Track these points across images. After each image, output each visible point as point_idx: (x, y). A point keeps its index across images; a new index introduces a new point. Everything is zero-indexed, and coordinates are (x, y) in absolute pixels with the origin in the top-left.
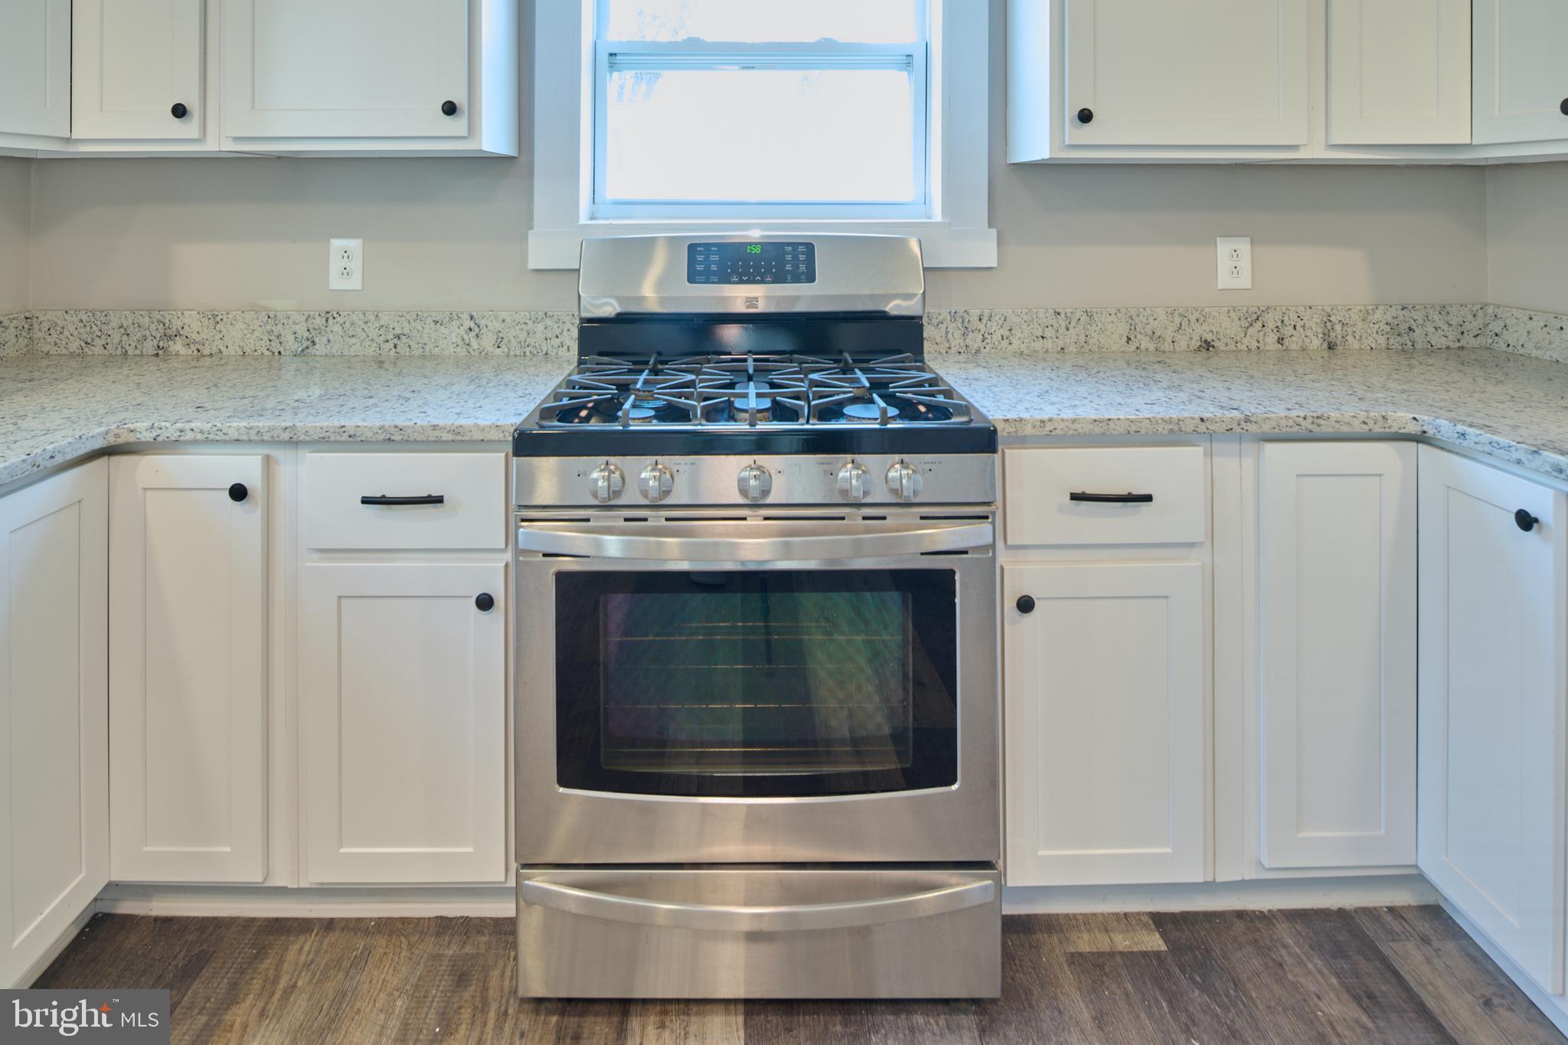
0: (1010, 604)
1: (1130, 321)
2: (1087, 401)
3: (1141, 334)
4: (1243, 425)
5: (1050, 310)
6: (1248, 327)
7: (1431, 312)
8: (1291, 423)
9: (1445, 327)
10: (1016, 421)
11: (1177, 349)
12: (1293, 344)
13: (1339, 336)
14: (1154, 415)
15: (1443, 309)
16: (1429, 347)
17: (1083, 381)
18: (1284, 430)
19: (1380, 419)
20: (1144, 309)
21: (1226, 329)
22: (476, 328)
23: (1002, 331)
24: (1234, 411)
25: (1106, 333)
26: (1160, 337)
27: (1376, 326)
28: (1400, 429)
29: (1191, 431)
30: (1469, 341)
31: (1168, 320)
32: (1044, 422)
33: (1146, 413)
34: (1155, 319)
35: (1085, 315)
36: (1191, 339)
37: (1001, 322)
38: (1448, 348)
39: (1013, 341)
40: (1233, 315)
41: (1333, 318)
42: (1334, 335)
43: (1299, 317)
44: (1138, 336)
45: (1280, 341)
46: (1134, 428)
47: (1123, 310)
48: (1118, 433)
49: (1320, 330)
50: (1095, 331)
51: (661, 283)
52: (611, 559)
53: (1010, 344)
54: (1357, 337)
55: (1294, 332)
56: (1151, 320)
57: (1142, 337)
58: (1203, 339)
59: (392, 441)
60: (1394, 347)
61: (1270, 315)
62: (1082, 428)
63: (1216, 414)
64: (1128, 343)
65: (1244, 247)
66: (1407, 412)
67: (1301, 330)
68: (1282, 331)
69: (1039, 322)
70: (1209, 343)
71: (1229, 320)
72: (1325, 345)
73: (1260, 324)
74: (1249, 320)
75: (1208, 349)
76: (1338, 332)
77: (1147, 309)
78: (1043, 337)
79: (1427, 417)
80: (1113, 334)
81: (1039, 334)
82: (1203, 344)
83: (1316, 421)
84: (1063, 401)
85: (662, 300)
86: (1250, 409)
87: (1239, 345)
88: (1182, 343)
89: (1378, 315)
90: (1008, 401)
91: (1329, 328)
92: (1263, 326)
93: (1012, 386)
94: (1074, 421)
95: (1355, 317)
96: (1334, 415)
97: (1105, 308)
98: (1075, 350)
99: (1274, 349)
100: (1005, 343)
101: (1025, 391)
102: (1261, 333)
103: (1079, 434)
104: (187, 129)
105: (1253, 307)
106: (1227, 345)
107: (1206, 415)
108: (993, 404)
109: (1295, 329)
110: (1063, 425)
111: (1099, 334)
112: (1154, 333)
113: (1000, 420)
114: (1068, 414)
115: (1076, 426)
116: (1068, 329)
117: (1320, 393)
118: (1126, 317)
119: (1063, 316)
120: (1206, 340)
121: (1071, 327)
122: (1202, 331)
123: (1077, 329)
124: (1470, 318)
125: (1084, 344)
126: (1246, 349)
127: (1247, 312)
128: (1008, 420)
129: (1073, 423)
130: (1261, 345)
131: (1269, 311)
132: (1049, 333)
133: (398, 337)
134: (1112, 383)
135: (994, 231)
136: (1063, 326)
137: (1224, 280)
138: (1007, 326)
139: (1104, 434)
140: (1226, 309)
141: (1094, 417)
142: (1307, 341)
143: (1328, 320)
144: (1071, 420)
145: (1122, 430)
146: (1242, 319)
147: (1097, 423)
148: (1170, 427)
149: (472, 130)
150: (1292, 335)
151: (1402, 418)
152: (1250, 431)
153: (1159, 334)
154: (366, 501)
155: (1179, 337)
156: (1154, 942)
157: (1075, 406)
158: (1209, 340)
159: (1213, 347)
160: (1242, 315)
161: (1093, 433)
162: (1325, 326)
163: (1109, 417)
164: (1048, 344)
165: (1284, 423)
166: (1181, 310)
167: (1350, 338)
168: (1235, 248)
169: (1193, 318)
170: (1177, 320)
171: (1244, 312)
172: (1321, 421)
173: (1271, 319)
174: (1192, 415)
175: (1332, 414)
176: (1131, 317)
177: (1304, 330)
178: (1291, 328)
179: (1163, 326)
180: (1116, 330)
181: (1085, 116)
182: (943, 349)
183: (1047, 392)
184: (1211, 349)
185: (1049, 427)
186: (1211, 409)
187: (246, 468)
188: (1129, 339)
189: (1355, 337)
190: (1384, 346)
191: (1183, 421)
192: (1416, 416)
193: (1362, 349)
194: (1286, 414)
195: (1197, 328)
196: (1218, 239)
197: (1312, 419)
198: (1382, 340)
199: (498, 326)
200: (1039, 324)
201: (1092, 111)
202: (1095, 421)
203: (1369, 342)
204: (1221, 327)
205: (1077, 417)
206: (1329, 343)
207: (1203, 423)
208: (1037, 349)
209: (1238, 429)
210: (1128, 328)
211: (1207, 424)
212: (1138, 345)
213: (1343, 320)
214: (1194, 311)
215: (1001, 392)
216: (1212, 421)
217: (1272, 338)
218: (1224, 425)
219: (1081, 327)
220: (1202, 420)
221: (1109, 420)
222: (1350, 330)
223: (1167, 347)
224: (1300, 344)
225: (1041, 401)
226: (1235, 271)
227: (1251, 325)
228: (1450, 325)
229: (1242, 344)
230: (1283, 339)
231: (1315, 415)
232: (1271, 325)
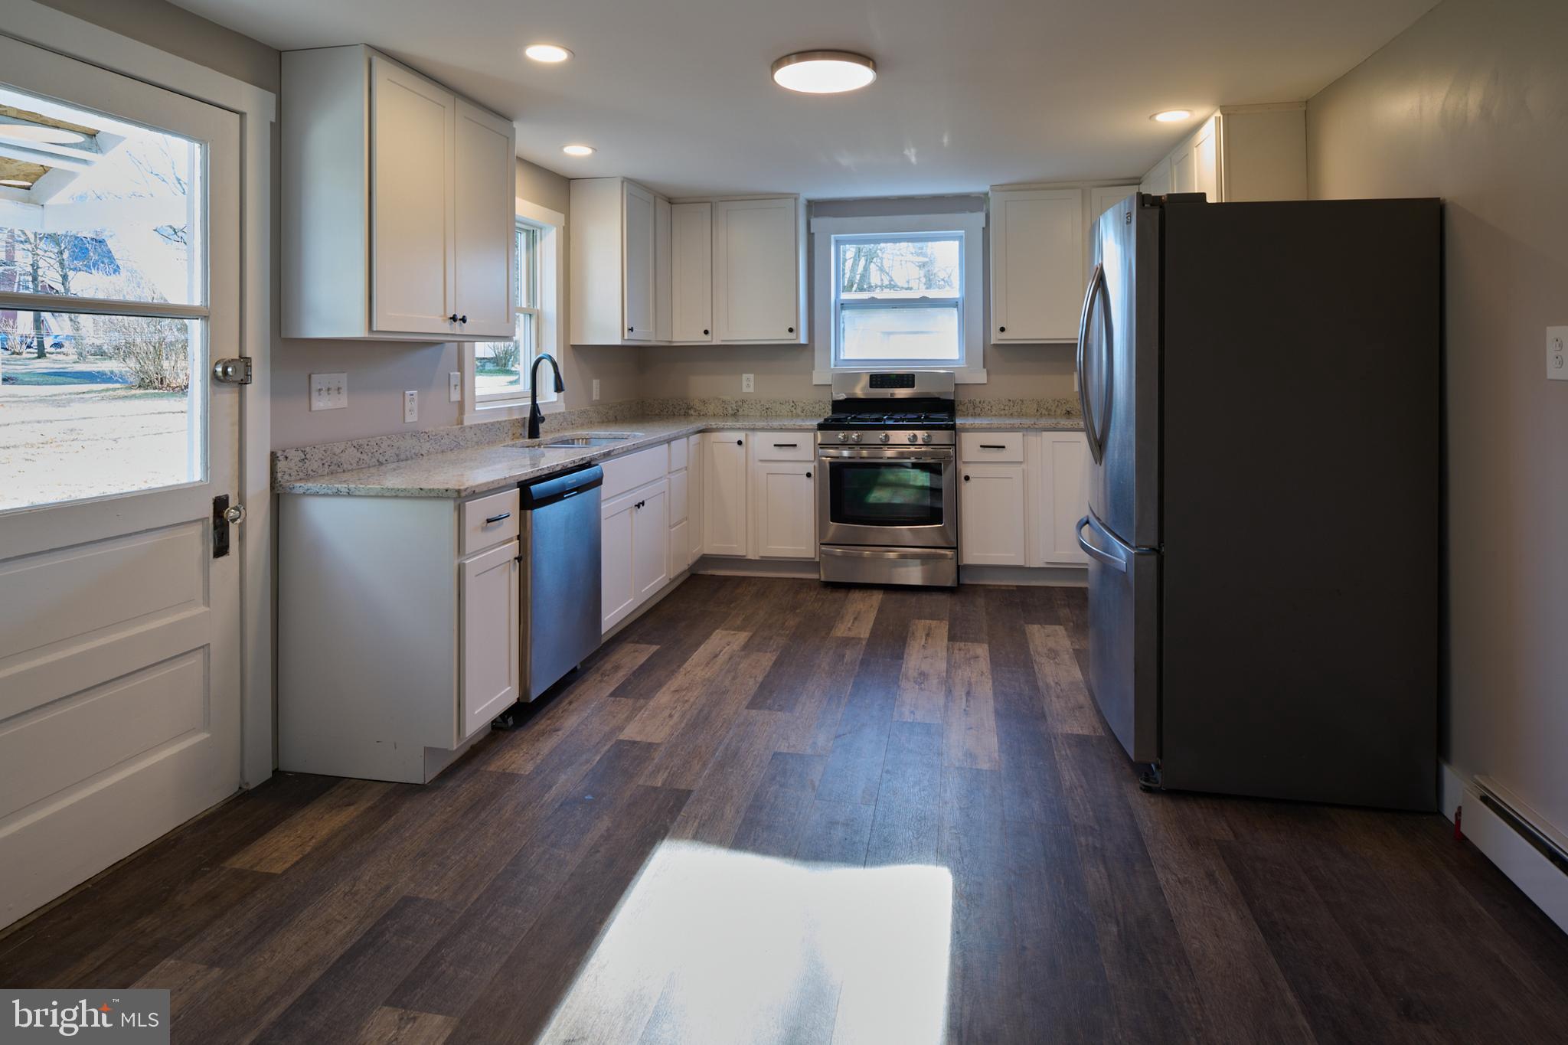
0: (963, 478)
1: (1038, 403)
5: (1007, 399)
22: (795, 405)
25: (1028, 408)
26: (1050, 409)
31: (1053, 403)
34: (1048, 403)
35: (1020, 401)
36: (1062, 410)
44: (1041, 409)
47: (1035, 399)
50: (1024, 407)
51: (863, 389)
52: (845, 457)
53: (991, 412)
56: (1046, 403)
57: (1043, 409)
58: (1067, 410)
59: (781, 429)
69: (1002, 404)
78: (1004, 410)
82: (1067, 412)
85: (864, 394)
88: (1058, 412)
100: (989, 412)
104: (708, 338)
111: (1026, 408)
112: (1047, 408)
118: (1036, 402)
119: (1012, 401)
121: (1015, 406)
122: (1067, 407)
123: (1017, 406)
125: (1020, 412)
132: (1006, 408)
133: (767, 409)
135: (985, 370)
149: (798, 337)
154: (775, 445)
155: (1057, 409)
156: (1015, 588)
159: (1071, 413)
166: (1058, 399)
169: (1063, 402)
170: (1057, 403)
179: (1051, 405)
182: (966, 414)
187: (741, 436)
188: (1037, 410)
195: (1065, 406)
199: (802, 405)
212: (1041, 412)
214: (1063, 400)
219: (1019, 406)
223: (1053, 413)
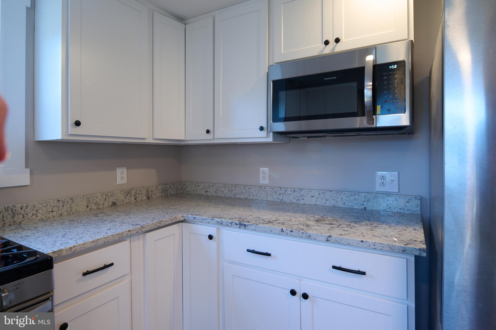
1: (88, 199)
2: (84, 235)
3: (92, 203)
4: (141, 229)
5: (55, 200)
6: (126, 196)
7: (171, 185)
8: (154, 225)
9: (174, 189)
10: (58, 251)
11: (105, 207)
12: (138, 199)
13: (150, 195)
14: (113, 234)
15: (174, 184)
16: (171, 194)
17: (78, 226)
18: (152, 228)
19: (175, 218)
20: (93, 195)
21: (120, 197)
23: (33, 212)
24: (138, 225)
25: (79, 205)
26: (98, 204)
27: (159, 191)
28: (179, 220)
29: (126, 236)
30: (179, 192)
31: (101, 197)
32: (71, 248)
33: (110, 234)
34: (97, 198)
35: (70, 200)
36: (109, 202)
37: (32, 208)
38: (175, 194)
39: (38, 215)
40: (122, 193)
41: (149, 190)
42: (149, 195)
43: (140, 191)
44: (91, 205)
45: (135, 199)
46: (107, 240)
47: (85, 196)
48: (101, 244)
49: (146, 194)
50: (74, 205)
53: (37, 217)
54: (155, 194)
55: (139, 196)
56: (95, 198)
57: (92, 205)
58: (113, 202)
60: (163, 196)
61: (133, 191)
62: (87, 246)
63: (133, 228)
64: (87, 208)
65: (125, 170)
66: (180, 214)
67: (141, 194)
68: (136, 196)
69: (51, 205)
70: (115, 203)
71: (121, 194)
72: (147, 198)
73: (130, 194)
74: (127, 193)
75: (114, 205)
76: (150, 194)
77: (94, 194)
78: (52, 211)
79: (185, 215)
80: (81, 205)
81: (51, 210)
82: (113, 204)
83: (160, 223)
84: (75, 236)
86: (142, 223)
87: (124, 202)
88: (106, 204)
89: (159, 188)
90: (50, 243)
91: (148, 193)
92: (131, 195)
93: (47, 236)
94: (84, 244)
95: (154, 189)
96: (164, 219)
97: (78, 196)
98: (66, 214)
99: (134, 201)
100: (35, 216)
101: (55, 236)
102: (130, 197)
103: (86, 249)
105: (128, 189)
106: (120, 203)
107: (130, 229)
108: (43, 246)
109: (139, 194)
110: (79, 247)
111: (76, 206)
112: (96, 203)
113: (51, 253)
114: (80, 242)
115: (85, 246)
116: (63, 206)
117: (156, 214)
118: (87, 198)
119: (61, 201)
120: (114, 202)
121: (64, 205)
122: (112, 199)
123: (67, 206)
124: (179, 185)
125: (70, 211)
126: (126, 203)
127: (126, 191)
128: (55, 252)
129: (84, 245)
130: (130, 201)
131: (132, 190)
132: (55, 209)
134: (90, 225)
135: (28, 170)
136: (61, 205)
137: (119, 182)
138: (35, 209)
139: (96, 246)
140: (120, 191)
141: (92, 240)
142: (142, 197)
143: (147, 191)
144: (83, 244)
145: (102, 243)
146: (125, 193)
147: (93, 242)
148: (119, 236)
150: (139, 197)
151: (180, 217)
152: (143, 231)
153: (98, 203)
155: (105, 202)
157: (81, 237)
158: (115, 202)
159: (116, 204)
160: (125, 192)
161: (91, 247)
162: (147, 192)
163: (97, 239)
164: (55, 214)
165: (152, 226)
166: (106, 193)
167: (153, 195)
168: (122, 171)
169: (109, 195)
170: (104, 197)
171: (125, 191)
172: (161, 223)
173: (133, 193)
174: (126, 230)
175: (164, 220)
176: (88, 198)
177: (142, 194)
178: (138, 194)
179: (100, 200)
180: (83, 204)
181: (78, 124)
183: (65, 234)
184: (115, 205)
185: (73, 249)
186: (131, 226)
188: (87, 206)
189: (154, 194)
190: (161, 196)
191: (123, 233)
192: (183, 215)
193: (156, 198)
194: (152, 223)
195: (111, 198)
196: (117, 168)
197: (159, 222)
198: (160, 194)
200: (51, 206)
201: (80, 121)
202: (92, 242)
203: (158, 195)
204: (118, 197)
205: (85, 242)
206: (148, 197)
207: (130, 232)
208: (49, 216)
209: (140, 231)
210: (87, 202)
211: (131, 232)
212: (91, 208)
213: (151, 190)
214: (110, 193)
215: (44, 239)
216: (132, 230)
217: (133, 198)
218: (136, 231)
219: (69, 205)
220: (129, 231)
221: (98, 240)
222: (153, 193)
223: (101, 207)
224: (141, 199)
225: (66, 239)
226: (122, 178)
227: (127, 195)
228: (175, 188)
229: (125, 201)
230: (136, 198)
231: (160, 221)
232: (133, 194)
